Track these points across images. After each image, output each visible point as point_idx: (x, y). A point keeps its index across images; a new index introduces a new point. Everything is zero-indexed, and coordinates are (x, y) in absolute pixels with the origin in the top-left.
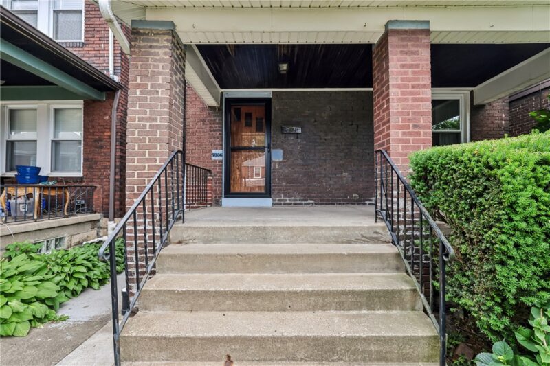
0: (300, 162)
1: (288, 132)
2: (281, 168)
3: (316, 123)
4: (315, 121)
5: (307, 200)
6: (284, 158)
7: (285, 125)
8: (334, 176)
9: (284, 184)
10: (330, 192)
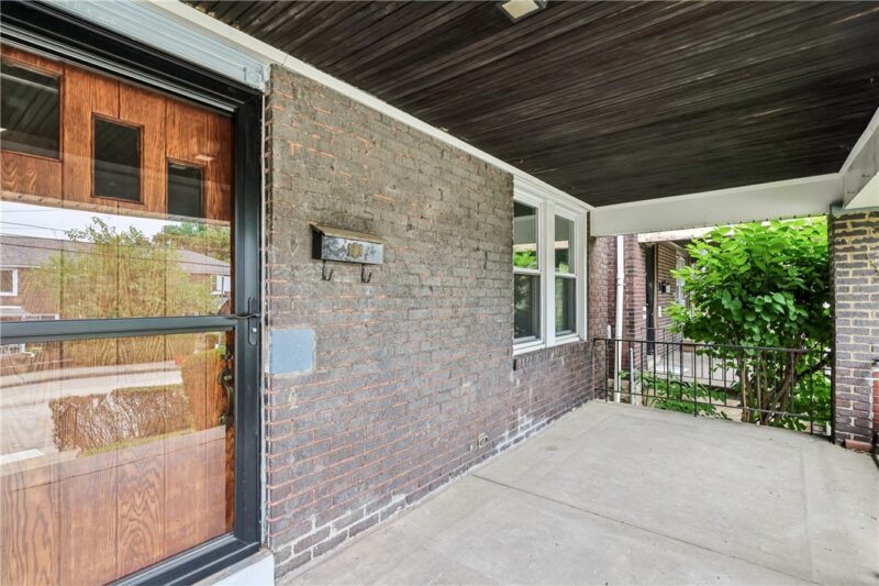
0: (371, 367)
1: (343, 256)
2: (310, 406)
3: (410, 234)
4: (410, 227)
5: (388, 498)
6: (320, 363)
7: (331, 225)
8: (447, 397)
9: (320, 468)
10: (442, 447)
